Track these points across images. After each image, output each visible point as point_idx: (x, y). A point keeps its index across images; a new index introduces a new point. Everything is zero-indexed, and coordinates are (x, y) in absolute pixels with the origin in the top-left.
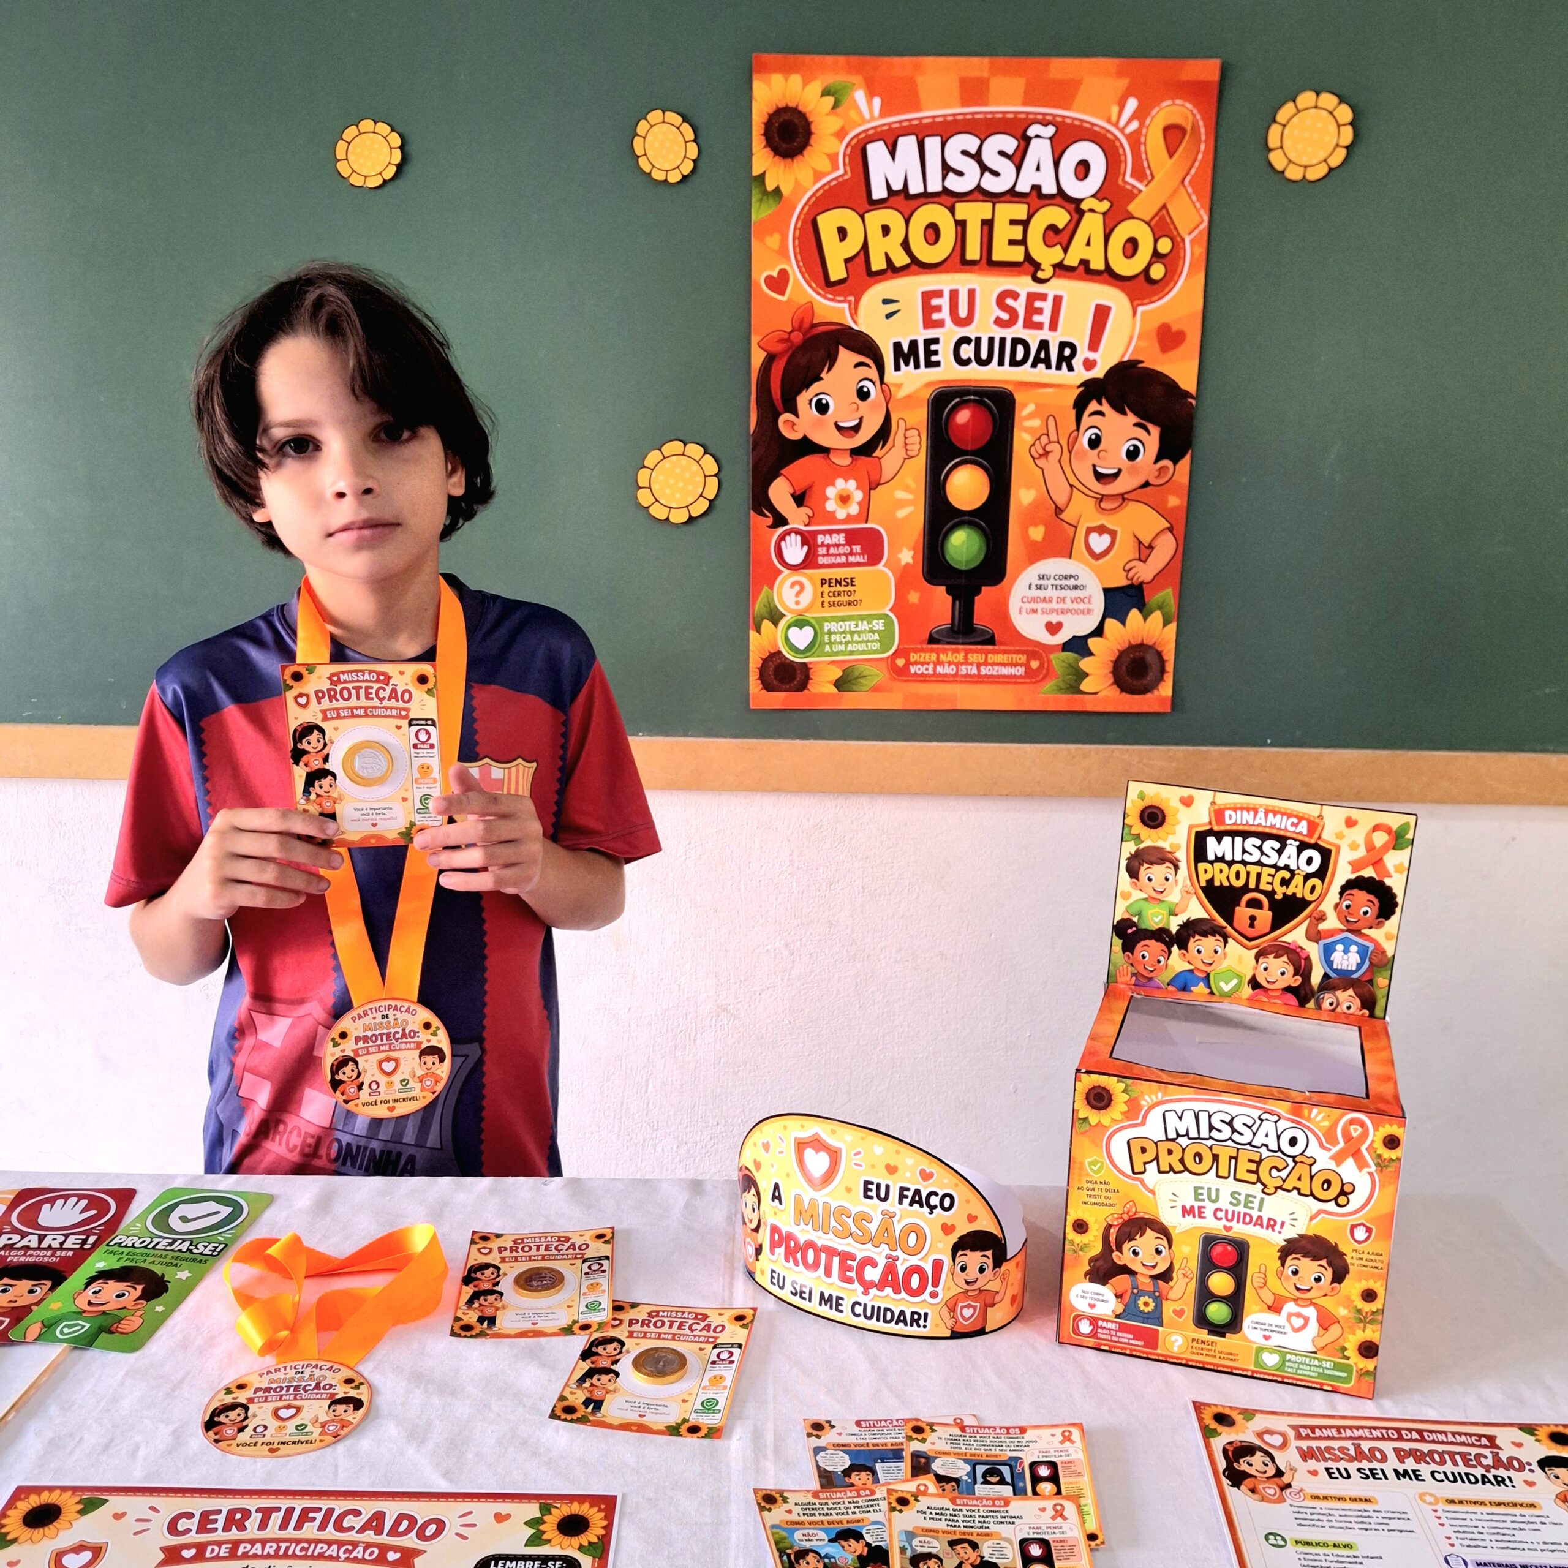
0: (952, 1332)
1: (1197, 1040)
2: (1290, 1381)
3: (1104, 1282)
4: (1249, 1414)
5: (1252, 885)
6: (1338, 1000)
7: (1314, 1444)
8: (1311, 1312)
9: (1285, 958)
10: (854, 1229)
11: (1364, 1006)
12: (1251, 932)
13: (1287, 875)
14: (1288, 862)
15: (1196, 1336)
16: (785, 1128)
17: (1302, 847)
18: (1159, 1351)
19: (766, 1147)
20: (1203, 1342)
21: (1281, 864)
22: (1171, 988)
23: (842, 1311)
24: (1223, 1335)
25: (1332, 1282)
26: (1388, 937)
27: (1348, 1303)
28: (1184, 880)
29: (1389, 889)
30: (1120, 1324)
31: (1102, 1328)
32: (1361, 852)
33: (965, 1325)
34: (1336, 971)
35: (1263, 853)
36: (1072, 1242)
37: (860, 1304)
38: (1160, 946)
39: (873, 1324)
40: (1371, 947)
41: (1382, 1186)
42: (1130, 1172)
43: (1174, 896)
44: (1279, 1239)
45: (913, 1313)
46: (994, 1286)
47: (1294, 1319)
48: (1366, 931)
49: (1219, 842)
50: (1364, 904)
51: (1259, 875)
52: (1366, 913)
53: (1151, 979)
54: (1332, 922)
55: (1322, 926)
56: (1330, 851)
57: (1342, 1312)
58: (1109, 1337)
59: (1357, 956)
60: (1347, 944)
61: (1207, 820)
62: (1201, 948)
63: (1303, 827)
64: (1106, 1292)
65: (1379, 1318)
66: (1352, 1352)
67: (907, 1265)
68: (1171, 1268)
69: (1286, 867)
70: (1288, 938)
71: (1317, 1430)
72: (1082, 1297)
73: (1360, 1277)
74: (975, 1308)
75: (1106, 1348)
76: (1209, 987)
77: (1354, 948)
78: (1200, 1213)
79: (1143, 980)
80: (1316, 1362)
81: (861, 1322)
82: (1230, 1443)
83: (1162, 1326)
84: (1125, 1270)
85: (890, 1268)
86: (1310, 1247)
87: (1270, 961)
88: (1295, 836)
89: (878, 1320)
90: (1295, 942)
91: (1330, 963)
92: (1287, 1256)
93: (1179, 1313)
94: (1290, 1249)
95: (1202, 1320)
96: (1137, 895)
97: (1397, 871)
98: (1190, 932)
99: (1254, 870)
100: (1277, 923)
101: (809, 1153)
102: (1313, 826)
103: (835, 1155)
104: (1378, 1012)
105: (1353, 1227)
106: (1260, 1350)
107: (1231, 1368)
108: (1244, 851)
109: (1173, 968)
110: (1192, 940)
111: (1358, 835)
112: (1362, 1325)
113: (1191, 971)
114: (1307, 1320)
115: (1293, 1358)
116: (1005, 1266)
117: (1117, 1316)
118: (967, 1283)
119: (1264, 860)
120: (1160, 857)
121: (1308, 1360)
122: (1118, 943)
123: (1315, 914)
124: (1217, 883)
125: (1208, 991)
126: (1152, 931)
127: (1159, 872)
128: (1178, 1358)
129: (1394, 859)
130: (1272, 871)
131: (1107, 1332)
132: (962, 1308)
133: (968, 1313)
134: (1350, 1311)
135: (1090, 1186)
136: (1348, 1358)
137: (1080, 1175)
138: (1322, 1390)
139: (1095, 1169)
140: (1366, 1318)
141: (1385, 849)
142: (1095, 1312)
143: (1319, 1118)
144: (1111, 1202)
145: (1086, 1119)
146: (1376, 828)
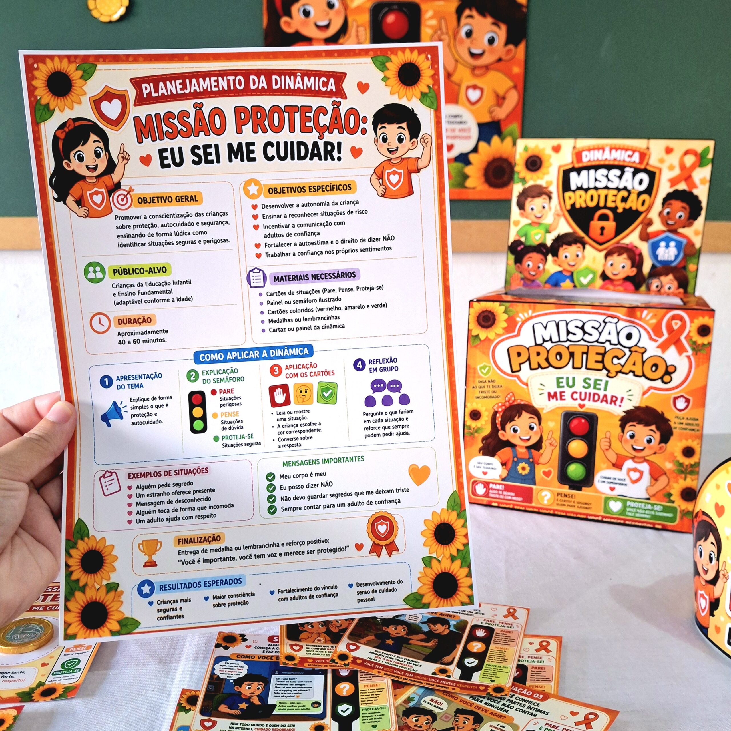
2: (630, 523)
3: (493, 455)
6: (662, 283)
8: (645, 467)
9: (625, 256)
12: (601, 239)
13: (625, 194)
15: (560, 491)
18: (533, 504)
20: (565, 496)
24: (580, 489)
26: (697, 233)
27: (672, 458)
28: (556, 207)
30: (505, 485)
31: (493, 489)
32: (677, 172)
34: (661, 262)
36: (469, 427)
41: (697, 366)
43: (548, 219)
44: (619, 411)
48: (681, 230)
49: (579, 174)
52: (680, 217)
53: (533, 281)
54: (657, 226)
55: (651, 229)
57: (668, 466)
58: (497, 496)
60: (668, 240)
61: (570, 160)
63: (636, 158)
64: (495, 462)
65: (696, 469)
66: (676, 497)
68: (541, 440)
70: (627, 241)
72: (478, 467)
73: (681, 438)
75: (496, 504)
76: (572, 281)
77: (672, 244)
78: (561, 396)
80: (649, 507)
83: (535, 484)
84: (508, 444)
88: (630, 164)
90: (631, 243)
93: (547, 474)
95: (563, 478)
96: (524, 221)
97: (701, 183)
98: (560, 243)
99: (602, 193)
100: (619, 230)
106: (607, 499)
107: (587, 515)
109: (548, 270)
111: (674, 159)
112: (683, 476)
113: (561, 272)
114: (641, 473)
115: (632, 504)
117: (503, 480)
121: (643, 505)
122: (512, 257)
123: (646, 222)
128: (547, 509)
129: (699, 175)
131: (496, 492)
134: (674, 465)
135: (482, 385)
136: (673, 502)
137: (474, 377)
138: (654, 528)
139: (485, 372)
140: (686, 469)
141: (693, 167)
142: (486, 478)
143: (648, 317)
144: (496, 395)
145: (477, 336)
146: (687, 153)
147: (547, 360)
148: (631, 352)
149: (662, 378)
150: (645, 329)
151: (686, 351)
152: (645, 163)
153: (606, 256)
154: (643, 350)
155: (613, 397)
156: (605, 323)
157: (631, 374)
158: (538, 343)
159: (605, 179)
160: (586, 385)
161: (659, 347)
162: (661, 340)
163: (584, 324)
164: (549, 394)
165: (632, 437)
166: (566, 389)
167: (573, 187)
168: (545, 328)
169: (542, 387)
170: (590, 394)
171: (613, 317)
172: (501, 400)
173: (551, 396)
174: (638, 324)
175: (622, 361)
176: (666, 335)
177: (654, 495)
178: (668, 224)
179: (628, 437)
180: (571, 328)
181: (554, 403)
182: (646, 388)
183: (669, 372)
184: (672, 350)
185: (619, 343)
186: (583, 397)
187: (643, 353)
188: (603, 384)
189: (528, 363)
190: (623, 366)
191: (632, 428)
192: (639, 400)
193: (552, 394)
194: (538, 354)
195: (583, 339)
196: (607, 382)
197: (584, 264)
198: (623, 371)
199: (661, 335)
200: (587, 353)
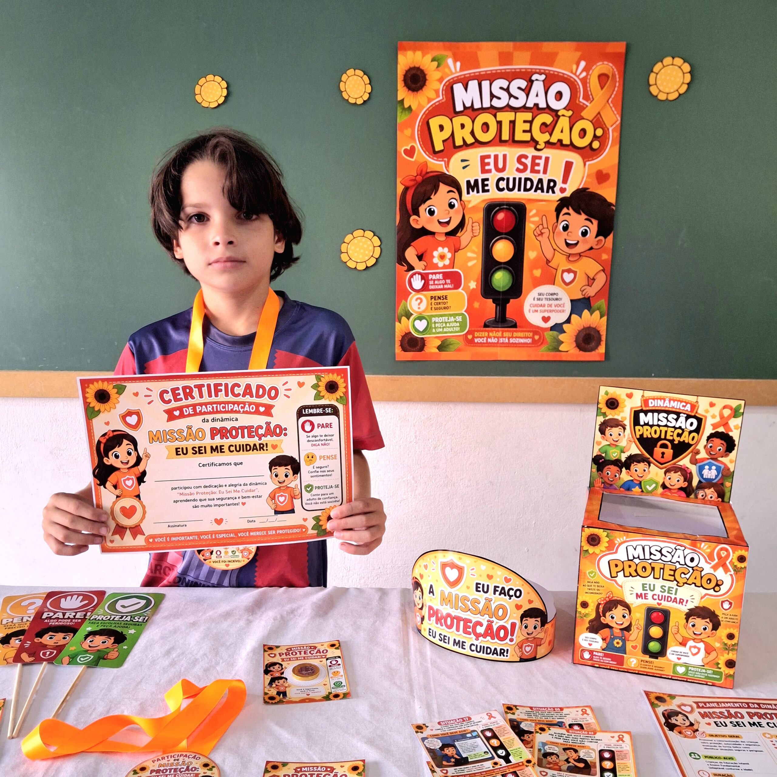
0: (521, 659)
1: (635, 515)
2: (691, 681)
3: (596, 633)
4: (672, 697)
7: (707, 710)
8: (701, 646)
9: (679, 473)
10: (471, 607)
11: (719, 496)
12: (662, 460)
13: (680, 431)
14: (681, 425)
15: (643, 659)
16: (435, 557)
18: (624, 667)
19: (426, 567)
20: (647, 662)
22: (622, 489)
23: (465, 649)
24: (657, 658)
25: (712, 630)
26: (731, 462)
27: (720, 640)
28: (629, 435)
29: (732, 437)
31: (596, 656)
32: (718, 419)
33: (527, 655)
34: (705, 479)
35: (668, 421)
36: (580, 612)
37: (474, 645)
38: (616, 468)
39: (481, 655)
40: (723, 466)
41: (737, 582)
42: (609, 577)
43: (623, 443)
44: (685, 609)
45: (501, 649)
46: (541, 636)
47: (693, 649)
48: (720, 459)
49: (646, 415)
50: (719, 445)
51: (666, 432)
52: (720, 450)
53: (611, 485)
54: (703, 454)
55: (698, 457)
56: (702, 419)
57: (717, 645)
58: (599, 660)
59: (715, 471)
60: (710, 465)
61: (640, 405)
62: (637, 469)
63: (688, 407)
64: (598, 637)
65: (736, 648)
66: (722, 665)
67: (498, 625)
68: (630, 625)
70: (681, 463)
71: (707, 704)
72: (585, 640)
73: (726, 627)
74: (532, 646)
75: (598, 666)
76: (641, 488)
79: (608, 485)
80: (704, 671)
81: (475, 654)
82: (666, 710)
83: (626, 654)
84: (607, 626)
85: (490, 626)
86: (701, 612)
88: (684, 412)
89: (483, 653)
90: (684, 465)
91: (702, 475)
92: (689, 617)
93: (634, 647)
94: (691, 614)
95: (646, 651)
97: (735, 429)
98: (632, 461)
99: (664, 429)
101: (448, 570)
103: (461, 570)
104: (726, 499)
105: (722, 602)
106: (675, 665)
107: (661, 674)
108: (659, 420)
110: (632, 465)
111: (716, 411)
112: (727, 651)
113: (632, 480)
114: (699, 649)
115: (692, 669)
116: (547, 626)
117: (603, 650)
118: (528, 634)
121: (700, 669)
122: (595, 467)
123: (695, 451)
124: (645, 436)
125: (640, 490)
126: (612, 461)
127: (615, 431)
128: (634, 670)
129: (734, 423)
131: (598, 657)
132: (526, 646)
133: (528, 649)
134: (721, 644)
135: (590, 584)
136: (720, 668)
137: (584, 578)
138: (707, 684)
139: (592, 575)
140: (729, 648)
141: (729, 417)
142: (592, 648)
143: (705, 548)
144: (600, 592)
146: (725, 407)
148: (693, 570)
149: (714, 588)
150: (703, 555)
151: (730, 571)
152: (695, 412)
153: (665, 473)
154: (702, 569)
155: (680, 599)
156: (676, 549)
157: (693, 585)
158: (630, 559)
159: (666, 420)
160: (663, 590)
161: (712, 567)
162: (713, 563)
163: (662, 549)
164: (637, 594)
165: (693, 626)
166: (649, 592)
167: (642, 423)
168: (635, 549)
169: (632, 589)
170: (665, 596)
171: (681, 546)
172: (603, 596)
173: (638, 596)
174: (698, 552)
175: (687, 576)
176: (717, 560)
177: (707, 664)
178: (711, 454)
179: (691, 626)
180: (653, 551)
181: (640, 601)
182: (703, 595)
184: (721, 570)
185: (686, 564)
186: (660, 598)
187: (701, 571)
188: (674, 590)
189: (622, 572)
190: (688, 580)
191: (693, 620)
192: (698, 602)
193: (639, 594)
194: (630, 566)
195: (660, 559)
196: (677, 589)
197: (649, 477)
198: (688, 582)
199: (713, 560)
200: (663, 569)
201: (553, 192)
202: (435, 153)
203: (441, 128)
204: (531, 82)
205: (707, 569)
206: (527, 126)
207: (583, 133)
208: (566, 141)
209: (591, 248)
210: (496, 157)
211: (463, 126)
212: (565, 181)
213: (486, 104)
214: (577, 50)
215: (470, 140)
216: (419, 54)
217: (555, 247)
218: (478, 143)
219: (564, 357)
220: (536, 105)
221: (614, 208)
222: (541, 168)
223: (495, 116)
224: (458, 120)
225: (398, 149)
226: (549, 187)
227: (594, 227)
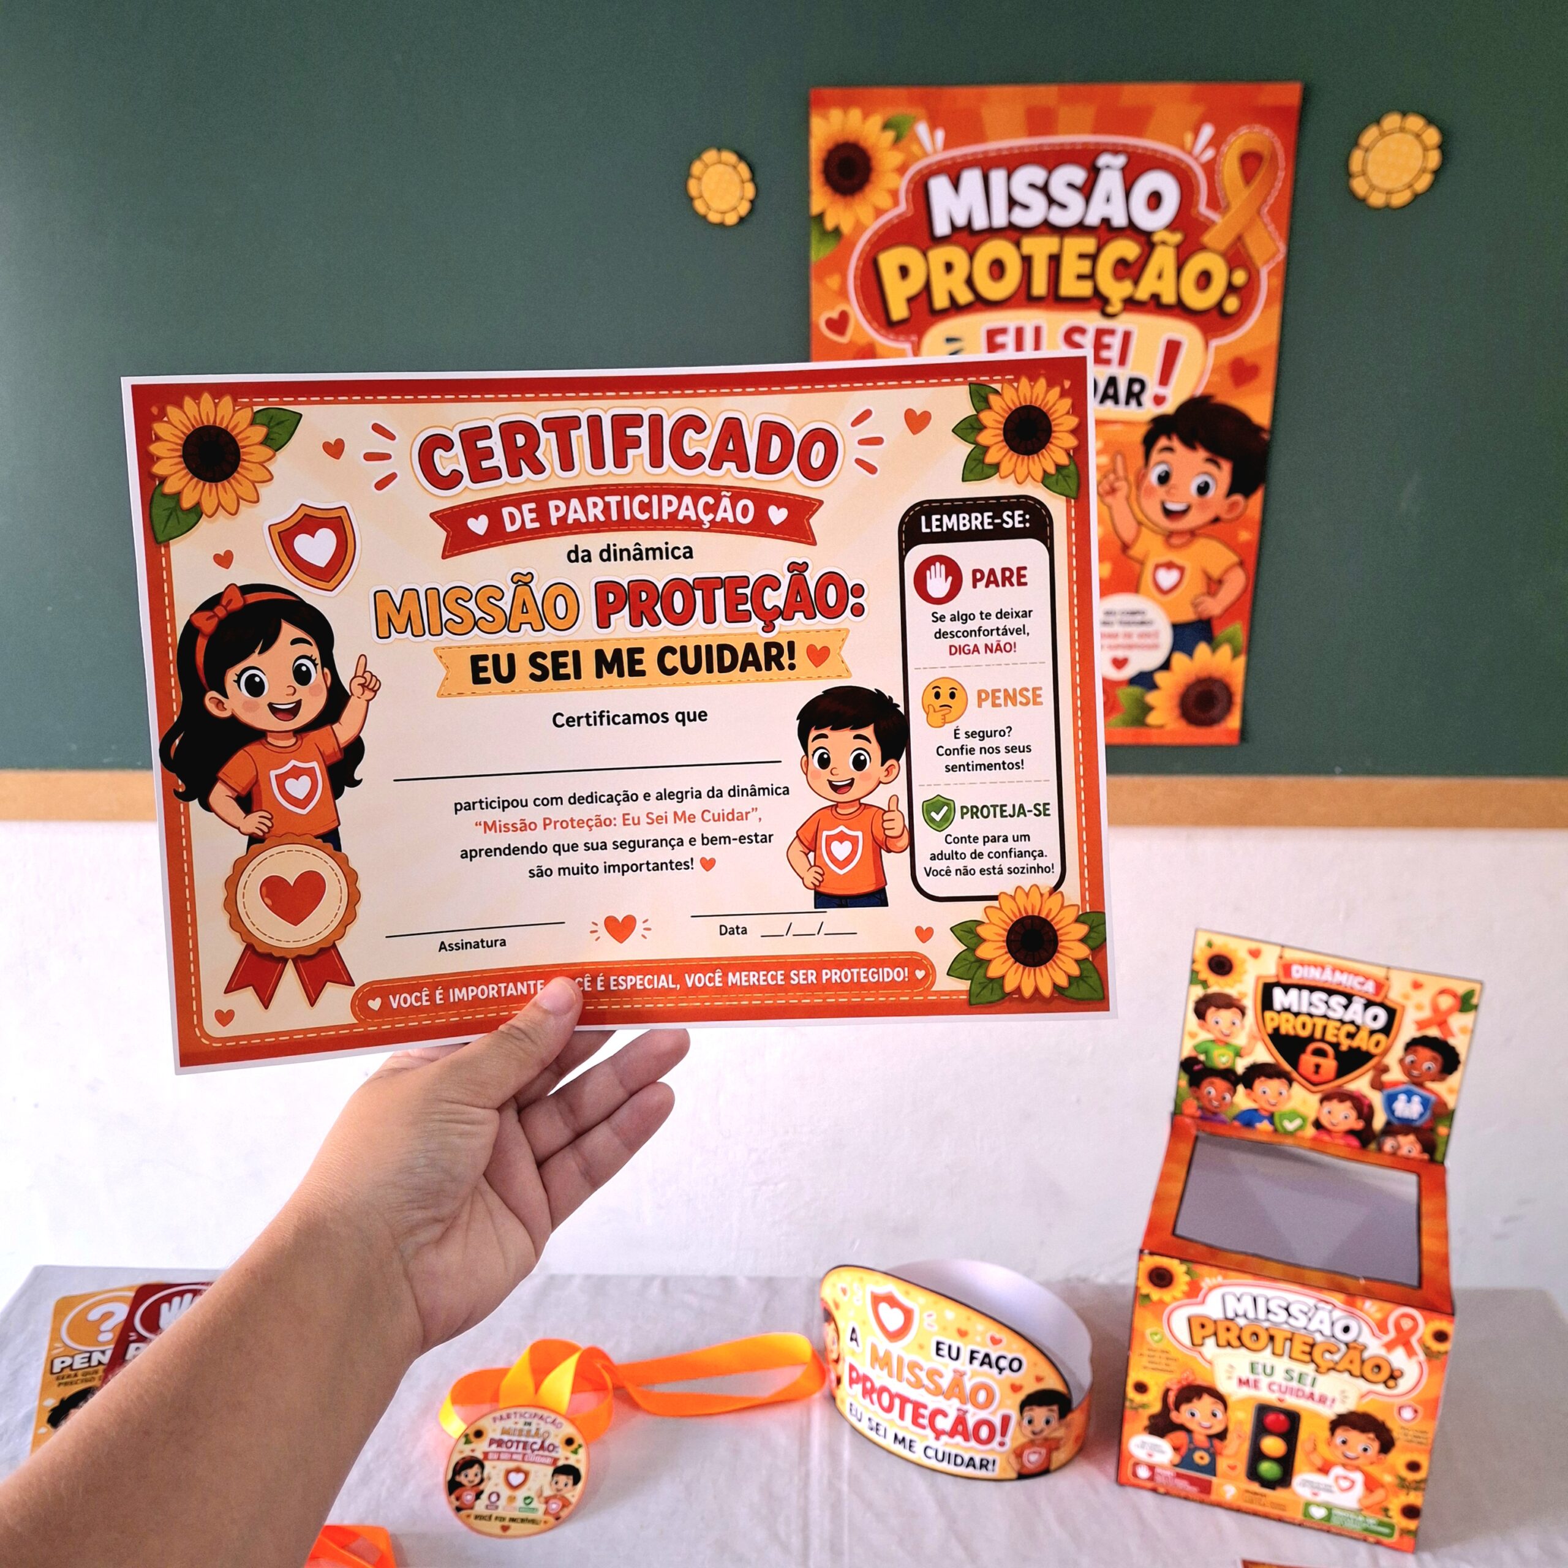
2: (1335, 1531)
5: (1318, 1035)
8: (1358, 1477)
10: (926, 1382)
15: (1248, 1487)
16: (859, 1279)
17: (1369, 1004)
18: (1212, 1497)
19: (844, 1291)
20: (1255, 1493)
21: (1347, 1018)
23: (914, 1453)
24: (1274, 1489)
26: (1451, 1091)
27: (1392, 1471)
31: (1160, 1474)
32: (1427, 1012)
36: (1132, 1401)
37: (932, 1448)
39: (944, 1466)
41: (1430, 1373)
42: (1189, 1345)
44: (1330, 1412)
45: (982, 1460)
50: (1428, 1062)
57: (1388, 1479)
58: (1165, 1482)
61: (1274, 974)
65: (1423, 1486)
66: (1395, 1513)
67: (976, 1418)
69: (1352, 1023)
72: (1141, 1447)
73: (1406, 1450)
75: (1163, 1491)
81: (933, 1463)
83: (1215, 1475)
84: (1182, 1427)
85: (961, 1420)
87: (1334, 1105)
89: (949, 1463)
93: (1233, 1468)
94: (1341, 1422)
95: (1253, 1474)
97: (1461, 1033)
102: (1379, 986)
104: (1438, 1157)
105: (1400, 1409)
106: (1308, 1505)
107: (1282, 1515)
111: (1424, 999)
112: (1405, 1491)
114: (1353, 1482)
115: (1340, 1513)
116: (1070, 1417)
119: (1331, 1014)
120: (1226, 1002)
128: (1230, 1504)
129: (1458, 1021)
130: (1338, 1024)
131: (1164, 1477)
135: (1152, 1353)
136: (1391, 1517)
137: (1141, 1343)
138: (1366, 1541)
139: (1155, 1339)
140: (1410, 1485)
141: (1451, 1010)
142: (1152, 1461)
143: (1373, 1310)
144: (1170, 1369)
145: (1147, 1296)
146: (1443, 992)
147: (1239, 1338)
168: (1239, 1300)
175: (1337, 1357)
180: (1273, 1306)
181: (1245, 1392)
183: (1394, 1376)
195: (1286, 1323)
200: (1291, 1340)
201: (1139, 404)
202: (890, 325)
203: (904, 271)
204: (1094, 173)
205: (1374, 1347)
206: (1085, 267)
207: (1204, 280)
208: (1169, 298)
209: (1216, 520)
210: (1019, 332)
211: (949, 267)
212: (1164, 380)
213: (1000, 221)
214: (1195, 99)
215: (964, 296)
216: (855, 114)
217: (1140, 517)
218: (982, 303)
219: (1155, 739)
220: (1106, 221)
221: (1266, 436)
222: (1114, 354)
223: (1018, 245)
224: (939, 255)
225: (814, 318)
226: (1130, 394)
227: (1222, 476)
